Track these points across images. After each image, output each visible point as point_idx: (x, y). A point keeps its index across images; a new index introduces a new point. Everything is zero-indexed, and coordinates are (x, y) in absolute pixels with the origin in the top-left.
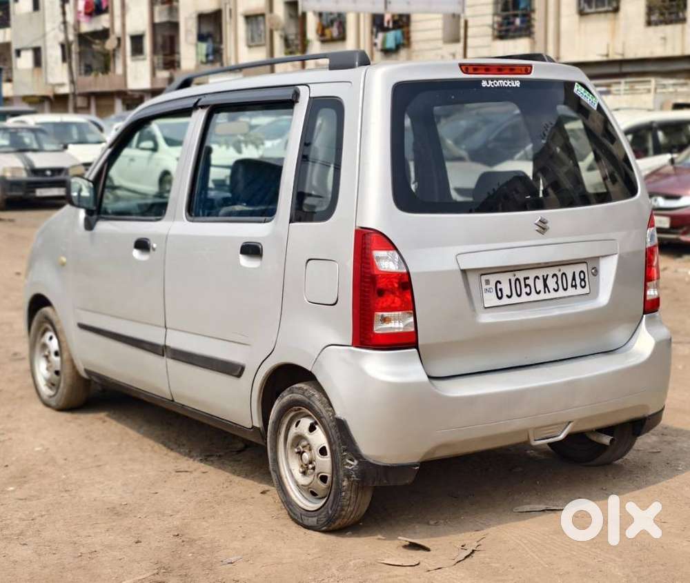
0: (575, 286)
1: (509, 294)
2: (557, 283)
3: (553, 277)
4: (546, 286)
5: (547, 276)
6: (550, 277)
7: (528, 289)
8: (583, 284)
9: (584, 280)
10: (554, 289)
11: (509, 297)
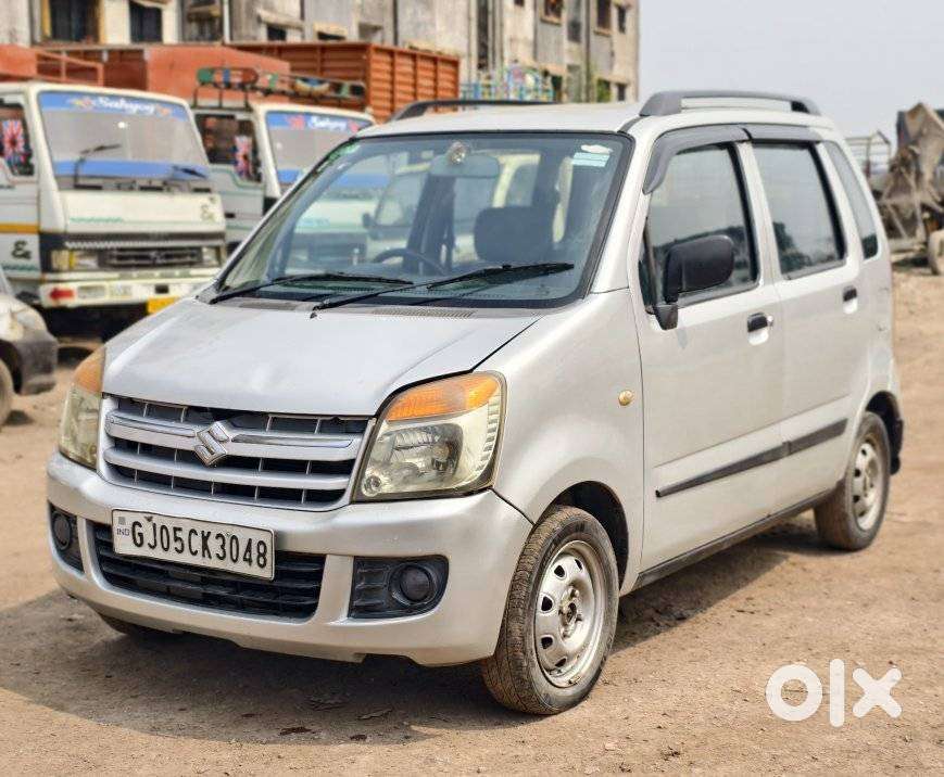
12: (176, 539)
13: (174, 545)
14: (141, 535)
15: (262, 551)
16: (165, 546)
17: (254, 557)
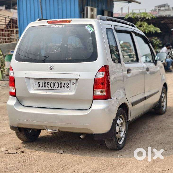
0: (65, 87)
1: (42, 86)
2: (58, 85)
3: (57, 83)
4: (54, 85)
5: (55, 83)
6: (56, 83)
7: (48, 85)
8: (68, 87)
9: (68, 85)
10: (57, 87)
11: (42, 87)
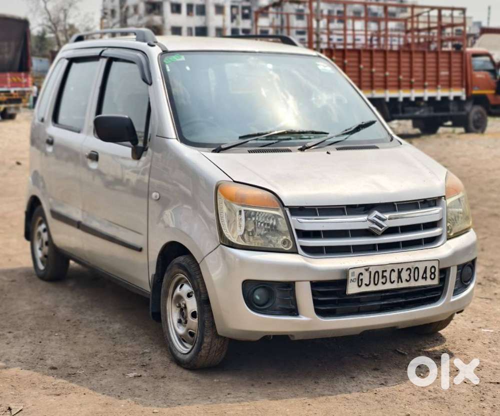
12: (383, 277)
13: (381, 280)
14: (362, 280)
15: (433, 271)
16: (376, 283)
17: (428, 276)
